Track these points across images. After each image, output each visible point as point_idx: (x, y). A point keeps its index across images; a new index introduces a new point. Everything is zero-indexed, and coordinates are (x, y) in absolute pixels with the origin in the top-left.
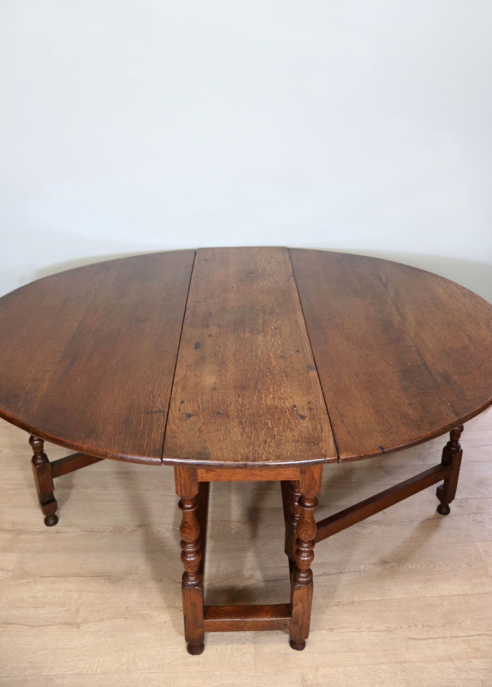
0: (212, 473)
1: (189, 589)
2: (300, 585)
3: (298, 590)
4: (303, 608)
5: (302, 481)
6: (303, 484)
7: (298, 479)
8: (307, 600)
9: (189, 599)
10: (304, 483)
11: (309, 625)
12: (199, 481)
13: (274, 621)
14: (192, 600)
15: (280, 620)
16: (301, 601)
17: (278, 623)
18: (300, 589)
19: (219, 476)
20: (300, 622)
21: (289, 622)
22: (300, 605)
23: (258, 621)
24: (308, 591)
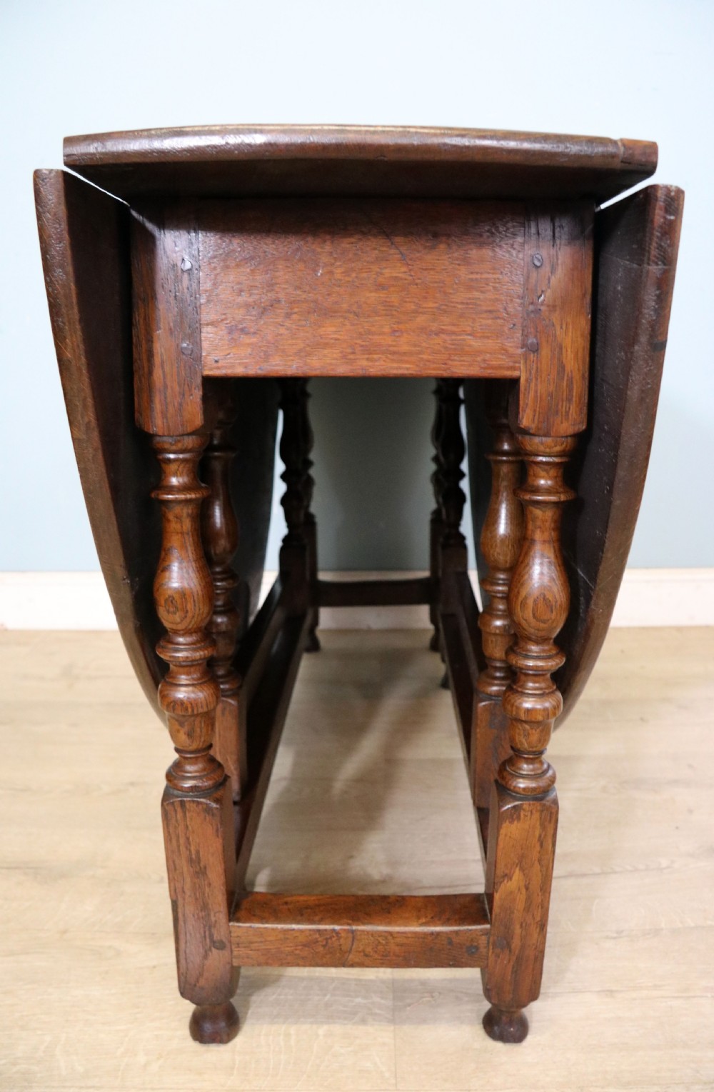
0: (245, 339)
1: (182, 803)
2: (517, 803)
3: (512, 822)
4: (527, 889)
5: (527, 380)
6: (532, 394)
7: (515, 374)
8: (539, 861)
9: (182, 841)
10: (533, 385)
11: (542, 952)
12: (207, 373)
13: (438, 934)
14: (193, 848)
15: (457, 932)
16: (522, 862)
17: (450, 943)
18: (519, 818)
19: (267, 357)
20: (516, 943)
21: (483, 940)
22: (517, 875)
23: (391, 933)
24: (543, 827)
